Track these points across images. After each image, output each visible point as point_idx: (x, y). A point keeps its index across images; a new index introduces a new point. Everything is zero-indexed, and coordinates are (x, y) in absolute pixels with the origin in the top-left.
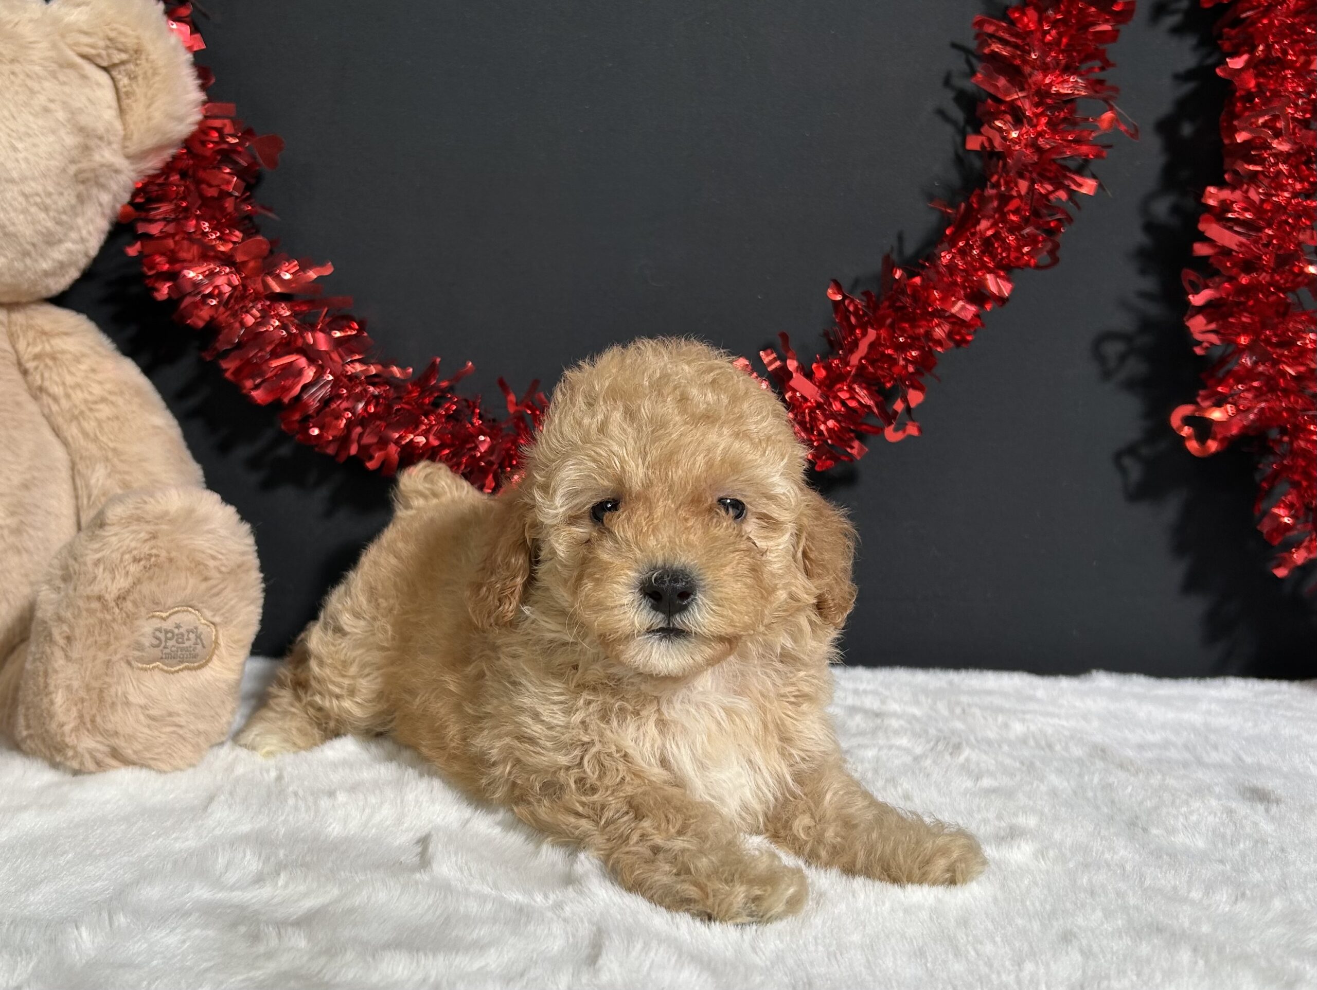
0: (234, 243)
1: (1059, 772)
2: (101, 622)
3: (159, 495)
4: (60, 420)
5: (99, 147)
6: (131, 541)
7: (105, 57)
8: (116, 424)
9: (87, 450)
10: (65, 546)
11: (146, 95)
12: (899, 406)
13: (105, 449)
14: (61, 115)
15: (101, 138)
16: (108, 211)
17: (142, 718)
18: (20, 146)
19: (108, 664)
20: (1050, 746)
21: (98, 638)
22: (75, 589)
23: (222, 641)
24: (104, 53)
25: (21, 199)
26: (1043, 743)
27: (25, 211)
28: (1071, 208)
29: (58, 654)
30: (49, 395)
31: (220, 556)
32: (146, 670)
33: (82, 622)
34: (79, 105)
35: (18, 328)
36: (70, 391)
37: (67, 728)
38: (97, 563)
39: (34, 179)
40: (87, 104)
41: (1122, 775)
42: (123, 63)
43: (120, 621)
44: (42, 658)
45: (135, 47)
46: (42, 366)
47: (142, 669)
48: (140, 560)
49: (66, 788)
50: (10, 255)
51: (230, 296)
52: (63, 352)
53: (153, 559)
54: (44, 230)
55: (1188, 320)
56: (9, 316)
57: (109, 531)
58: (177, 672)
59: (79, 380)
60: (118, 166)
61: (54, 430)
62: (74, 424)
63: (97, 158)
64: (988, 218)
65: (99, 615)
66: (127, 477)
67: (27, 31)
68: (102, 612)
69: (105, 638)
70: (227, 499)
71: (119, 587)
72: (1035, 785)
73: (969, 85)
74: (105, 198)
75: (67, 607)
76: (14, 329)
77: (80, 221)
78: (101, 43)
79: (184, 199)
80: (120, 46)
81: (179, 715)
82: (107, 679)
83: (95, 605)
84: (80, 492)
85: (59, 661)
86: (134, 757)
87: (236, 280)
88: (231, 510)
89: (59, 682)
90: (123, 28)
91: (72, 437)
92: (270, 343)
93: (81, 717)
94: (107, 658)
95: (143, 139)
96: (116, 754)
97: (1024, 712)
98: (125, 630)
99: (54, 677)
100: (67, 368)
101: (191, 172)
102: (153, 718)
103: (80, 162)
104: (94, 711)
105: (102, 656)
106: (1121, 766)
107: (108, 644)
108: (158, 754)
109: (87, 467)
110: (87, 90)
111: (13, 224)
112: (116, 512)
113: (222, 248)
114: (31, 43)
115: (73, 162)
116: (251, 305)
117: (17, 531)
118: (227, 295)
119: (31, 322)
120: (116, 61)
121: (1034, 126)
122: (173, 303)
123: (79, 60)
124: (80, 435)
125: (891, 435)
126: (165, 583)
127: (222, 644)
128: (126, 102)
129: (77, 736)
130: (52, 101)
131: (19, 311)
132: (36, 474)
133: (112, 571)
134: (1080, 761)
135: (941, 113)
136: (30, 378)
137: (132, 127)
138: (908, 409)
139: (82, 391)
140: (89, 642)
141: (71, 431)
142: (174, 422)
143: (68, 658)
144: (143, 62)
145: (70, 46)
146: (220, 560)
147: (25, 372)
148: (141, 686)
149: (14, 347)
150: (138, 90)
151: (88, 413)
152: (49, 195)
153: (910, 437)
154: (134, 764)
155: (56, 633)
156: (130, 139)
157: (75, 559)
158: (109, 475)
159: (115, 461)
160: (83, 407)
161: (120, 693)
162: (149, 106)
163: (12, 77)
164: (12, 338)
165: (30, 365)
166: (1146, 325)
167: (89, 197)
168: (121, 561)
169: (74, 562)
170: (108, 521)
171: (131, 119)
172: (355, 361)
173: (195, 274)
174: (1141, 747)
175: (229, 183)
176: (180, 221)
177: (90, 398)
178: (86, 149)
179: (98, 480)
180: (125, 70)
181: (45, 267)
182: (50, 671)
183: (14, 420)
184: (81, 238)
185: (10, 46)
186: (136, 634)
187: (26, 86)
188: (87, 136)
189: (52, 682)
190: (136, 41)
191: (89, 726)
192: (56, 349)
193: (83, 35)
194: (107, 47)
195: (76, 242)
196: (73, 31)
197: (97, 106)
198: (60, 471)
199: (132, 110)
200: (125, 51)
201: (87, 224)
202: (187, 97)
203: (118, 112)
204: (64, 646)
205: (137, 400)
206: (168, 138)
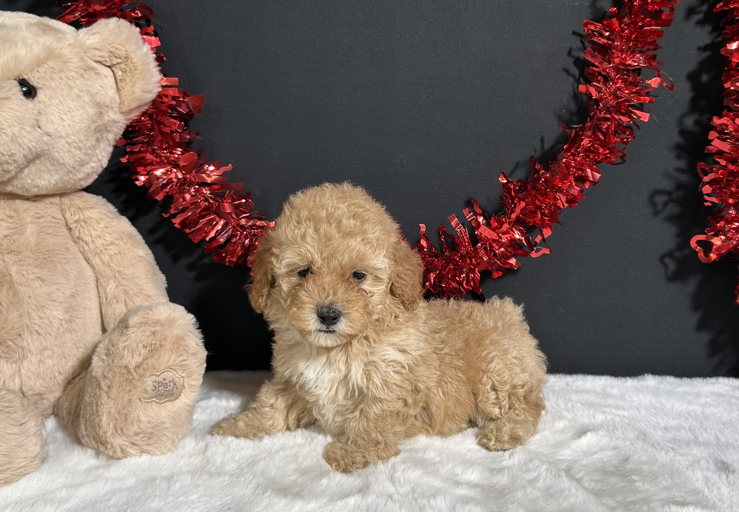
0: (179, 154)
2: (127, 379)
4: (90, 255)
5: (107, 112)
6: (142, 337)
7: (109, 61)
8: (119, 257)
9: (104, 272)
11: (131, 82)
12: (538, 239)
14: (87, 98)
15: (108, 107)
16: (113, 143)
18: (65, 118)
21: (125, 388)
22: (113, 362)
24: (108, 59)
25: (66, 145)
27: (69, 151)
28: (634, 129)
29: (104, 395)
30: (83, 241)
32: (148, 402)
33: (117, 379)
34: (96, 90)
35: (66, 206)
36: (94, 239)
37: (109, 434)
38: (124, 349)
39: (73, 134)
40: (99, 88)
42: (118, 64)
43: (136, 379)
44: (94, 396)
45: (125, 56)
46: (79, 226)
47: (146, 402)
48: (146, 347)
50: (61, 174)
51: (177, 184)
52: (90, 218)
53: (153, 346)
54: (79, 160)
56: (60, 200)
57: (131, 331)
58: (164, 403)
59: (98, 233)
60: (117, 120)
61: (86, 260)
62: (97, 257)
63: (106, 118)
64: (587, 138)
65: (126, 376)
66: (126, 288)
67: (66, 52)
68: (127, 374)
69: (129, 388)
71: (136, 361)
73: (582, 55)
74: (111, 136)
75: (109, 371)
76: (63, 207)
77: (98, 151)
78: (107, 55)
79: (151, 131)
80: (116, 56)
82: (130, 409)
83: (124, 371)
84: (101, 295)
85: (104, 399)
87: (180, 175)
89: (104, 409)
90: (118, 47)
91: (96, 264)
92: (200, 208)
93: (115, 427)
94: (129, 398)
95: (130, 103)
98: (139, 384)
99: (101, 407)
100: (92, 226)
101: (154, 117)
103: (97, 122)
104: (123, 425)
105: (127, 397)
107: (130, 391)
109: (105, 282)
110: (99, 81)
111: (63, 159)
112: (133, 320)
113: (172, 158)
114: (69, 59)
115: (94, 122)
116: (189, 188)
117: (70, 321)
118: (175, 183)
119: (72, 202)
120: (115, 63)
121: (615, 84)
122: (146, 187)
123: (95, 65)
124: (100, 263)
125: (534, 254)
126: (159, 358)
127: (186, 386)
128: (120, 84)
129: (113, 438)
130: (81, 91)
131: (66, 197)
132: (78, 289)
133: (132, 353)
135: (566, 71)
136: (72, 232)
137: (124, 97)
138: (544, 240)
139: (101, 239)
140: (120, 389)
141: (96, 261)
142: (150, 252)
143: (109, 397)
144: (129, 63)
145: (89, 57)
147: (70, 230)
148: (146, 411)
149: (63, 216)
150: (126, 78)
151: (104, 251)
152: (81, 141)
153: (544, 254)
155: (103, 384)
156: (124, 104)
158: (117, 287)
160: (102, 248)
161: (136, 417)
162: (133, 86)
163: (60, 80)
164: (63, 212)
165: (73, 226)
166: (679, 186)
167: (102, 138)
168: (137, 347)
169: (112, 348)
170: (130, 325)
171: (123, 93)
172: (244, 218)
173: (159, 172)
174: (666, 429)
175: (175, 124)
176: (149, 142)
177: (104, 242)
178: (101, 114)
179: (111, 289)
180: (120, 67)
181: (80, 176)
182: (99, 404)
183: (65, 259)
184: (99, 160)
185: (58, 63)
186: (144, 385)
187: (68, 85)
188: (101, 107)
189: (100, 410)
190: (125, 53)
191: (119, 433)
192: (86, 217)
193: (97, 51)
194: (110, 56)
195: (96, 162)
196: (92, 49)
197: (105, 89)
198: (90, 284)
199: (124, 89)
200: (120, 58)
201: (101, 152)
202: (154, 79)
203: (116, 90)
204: (107, 391)
205: (130, 242)
206: (144, 102)
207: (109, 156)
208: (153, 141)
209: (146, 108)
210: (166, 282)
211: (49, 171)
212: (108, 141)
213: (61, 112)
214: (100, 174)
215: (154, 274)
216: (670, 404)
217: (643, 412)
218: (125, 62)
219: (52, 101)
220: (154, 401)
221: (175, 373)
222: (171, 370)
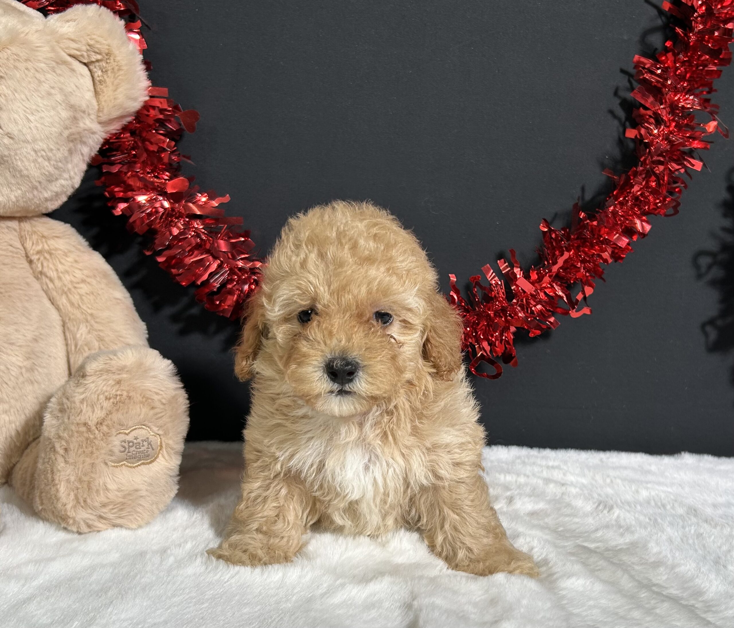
0: (165, 180)
2: (87, 439)
3: (119, 354)
4: (55, 294)
5: (82, 117)
6: (104, 386)
7: (86, 56)
8: (92, 297)
9: (73, 314)
10: (60, 389)
11: (113, 84)
12: (580, 297)
13: (85, 314)
14: (59, 97)
15: (84, 112)
16: (87, 159)
18: (31, 118)
19: (93, 465)
20: (664, 506)
21: (85, 450)
22: (69, 418)
23: (164, 446)
24: (85, 54)
25: (33, 153)
26: (659, 504)
27: (35, 161)
29: (60, 460)
30: (47, 277)
32: (117, 467)
33: (74, 440)
34: (70, 90)
35: (26, 233)
36: (61, 275)
37: (69, 506)
38: (82, 401)
39: (41, 140)
40: (75, 88)
41: (707, 526)
42: (98, 61)
43: (99, 438)
44: (49, 461)
45: (107, 51)
46: (42, 258)
47: (114, 466)
48: (110, 398)
50: (23, 189)
51: (163, 214)
52: (56, 249)
53: (118, 397)
54: (47, 173)
56: (20, 225)
57: (89, 380)
58: (137, 466)
59: (67, 268)
60: (94, 130)
61: (50, 300)
62: (64, 297)
63: (81, 125)
65: (85, 434)
66: (101, 334)
67: (35, 39)
68: (87, 432)
69: (90, 449)
71: (97, 416)
72: (659, 535)
74: (85, 150)
75: (64, 430)
76: (23, 233)
77: (70, 166)
78: (84, 48)
79: (133, 149)
80: (96, 50)
82: (93, 475)
83: (83, 428)
84: (69, 342)
85: (61, 464)
87: (167, 204)
89: (61, 477)
90: (99, 39)
91: (63, 305)
92: (190, 245)
93: (77, 499)
94: (92, 461)
95: (110, 111)
97: (647, 483)
98: (103, 444)
99: (58, 475)
100: (59, 259)
101: (137, 132)
103: (71, 128)
104: (85, 495)
105: (88, 460)
106: (706, 521)
107: (92, 453)
109: (74, 326)
110: (74, 80)
111: (27, 169)
112: (92, 367)
113: (158, 183)
114: (37, 47)
115: (66, 128)
116: (177, 221)
117: (32, 370)
118: (161, 213)
119: (34, 229)
120: (94, 60)
123: (69, 59)
124: (68, 305)
125: (574, 314)
126: (127, 412)
128: (99, 87)
129: (75, 511)
130: (53, 88)
131: (26, 222)
132: (41, 332)
133: (92, 406)
135: (611, 112)
136: (34, 266)
137: (103, 103)
138: (585, 298)
139: (69, 275)
140: (79, 452)
141: (63, 301)
142: (128, 295)
143: (66, 462)
144: (112, 61)
145: (63, 49)
146: (162, 394)
147: (31, 262)
148: (115, 478)
149: (23, 245)
150: (107, 80)
151: (73, 290)
152: (51, 150)
153: (585, 314)
155: (58, 446)
156: (103, 111)
157: (68, 399)
158: (89, 332)
159: (93, 322)
160: (70, 286)
161: (101, 483)
162: (115, 90)
163: (26, 71)
164: (22, 239)
165: (34, 258)
167: (76, 150)
168: (98, 399)
169: (67, 401)
170: (87, 373)
171: (102, 98)
172: (241, 259)
173: (142, 199)
175: (164, 142)
176: (131, 164)
177: (73, 279)
178: (75, 119)
179: (82, 334)
180: (99, 66)
181: (46, 195)
182: (55, 470)
183: (26, 295)
184: (70, 177)
185: (24, 49)
186: (110, 445)
187: (36, 78)
188: (76, 111)
189: (56, 478)
190: (107, 47)
191: (83, 505)
192: (52, 247)
193: (72, 42)
194: (88, 50)
195: (67, 180)
197: (81, 90)
198: (55, 328)
199: (103, 92)
200: (100, 54)
201: (73, 168)
202: (140, 84)
203: (94, 93)
204: (63, 454)
205: (104, 281)
206: (127, 112)
207: (82, 174)
208: (135, 163)
209: (129, 119)
210: (147, 332)
211: (9, 185)
212: (82, 154)
213: (27, 110)
215: (134, 320)
217: (687, 489)
218: (107, 59)
219: (16, 94)
220: (124, 464)
221: (149, 430)
222: (144, 427)
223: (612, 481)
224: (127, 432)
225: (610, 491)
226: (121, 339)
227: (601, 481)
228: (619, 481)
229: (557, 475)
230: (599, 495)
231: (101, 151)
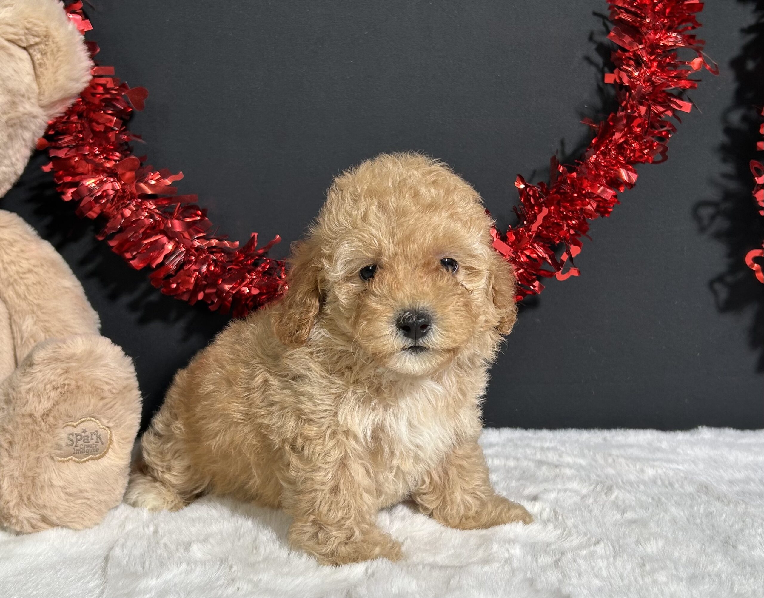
0: (115, 161)
1: (678, 504)
2: (32, 431)
3: (69, 342)
5: (23, 102)
6: (51, 375)
7: (25, 40)
8: (38, 287)
9: (19, 306)
10: (6, 380)
11: (53, 65)
12: (565, 257)
13: (31, 305)
15: (23, 96)
16: (30, 144)
17: (62, 495)
19: (38, 459)
20: (671, 485)
21: (30, 443)
22: (14, 410)
23: (114, 439)
24: (23, 38)
26: (666, 482)
28: (675, 122)
29: (4, 453)
31: (112, 382)
32: (63, 462)
33: (19, 432)
34: (7, 74)
36: (7, 266)
37: (11, 504)
38: (28, 391)
40: (13, 73)
41: (718, 504)
42: (37, 44)
43: (45, 431)
45: (45, 33)
47: (61, 461)
48: (57, 388)
49: (11, 546)
51: (114, 197)
52: (2, 240)
53: (66, 387)
55: (755, 193)
57: (36, 369)
58: (85, 461)
59: (13, 258)
60: (35, 114)
62: (10, 289)
63: (21, 109)
64: (620, 131)
65: (31, 427)
66: (47, 324)
68: (32, 424)
69: (35, 442)
70: (115, 341)
71: (43, 407)
73: (605, 40)
74: (27, 135)
75: (9, 422)
77: (11, 152)
78: (22, 32)
79: (80, 132)
80: (34, 33)
81: (87, 492)
82: (38, 471)
83: (28, 420)
84: (16, 335)
85: (5, 459)
86: (58, 522)
87: (118, 186)
88: (118, 349)
89: (4, 473)
90: (36, 21)
91: (9, 297)
92: (142, 227)
93: (21, 496)
94: (38, 455)
96: (45, 519)
97: (653, 460)
98: (49, 437)
101: (85, 114)
102: (70, 495)
103: (9, 113)
104: (29, 492)
105: (33, 455)
106: (718, 499)
107: (37, 446)
108: (73, 518)
109: (20, 318)
110: (13, 64)
112: (40, 356)
113: (108, 165)
115: (5, 113)
116: (128, 202)
118: (112, 196)
120: (32, 43)
121: (649, 68)
122: (75, 202)
123: (7, 44)
124: (14, 296)
125: (560, 276)
126: (75, 403)
127: (115, 441)
128: (39, 70)
129: (18, 509)
133: (39, 397)
134: (691, 496)
135: (588, 59)
137: (44, 86)
138: (571, 258)
139: (15, 265)
140: (24, 445)
141: (9, 293)
142: (78, 283)
143: (10, 456)
144: (51, 43)
146: (112, 384)
148: (61, 474)
150: (47, 62)
151: (19, 280)
153: (573, 277)
154: (58, 526)
156: (43, 95)
157: (14, 389)
158: (35, 323)
159: (39, 313)
160: (16, 277)
161: (46, 480)
162: (55, 72)
166: (727, 195)
167: (16, 135)
168: (45, 389)
169: (13, 391)
170: (35, 362)
171: (43, 81)
172: (198, 238)
173: (90, 183)
174: (731, 482)
175: (111, 121)
176: (78, 147)
177: (20, 270)
178: (13, 104)
179: (27, 327)
184: (12, 163)
186: (56, 439)
188: (14, 95)
190: (45, 29)
191: (26, 502)
193: (9, 27)
194: (26, 34)
195: (8, 166)
196: (3, 24)
197: (20, 74)
198: (2, 321)
199: (43, 75)
200: (38, 36)
201: (15, 154)
202: (81, 64)
203: (34, 76)
204: (8, 448)
205: (53, 270)
206: (70, 93)
207: (26, 161)
208: (83, 145)
209: (72, 101)
210: (99, 321)
212: (24, 140)
214: (14, 184)
215: (83, 308)
216: (732, 456)
217: (701, 466)
220: (71, 459)
221: (98, 422)
222: (92, 419)
223: (614, 461)
224: (75, 424)
225: (610, 471)
226: (69, 329)
227: (601, 461)
228: (622, 460)
229: (552, 457)
230: (598, 476)
231: (46, 136)
